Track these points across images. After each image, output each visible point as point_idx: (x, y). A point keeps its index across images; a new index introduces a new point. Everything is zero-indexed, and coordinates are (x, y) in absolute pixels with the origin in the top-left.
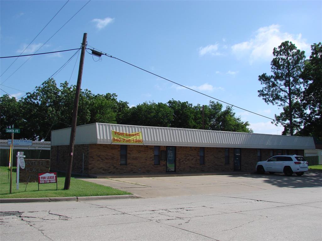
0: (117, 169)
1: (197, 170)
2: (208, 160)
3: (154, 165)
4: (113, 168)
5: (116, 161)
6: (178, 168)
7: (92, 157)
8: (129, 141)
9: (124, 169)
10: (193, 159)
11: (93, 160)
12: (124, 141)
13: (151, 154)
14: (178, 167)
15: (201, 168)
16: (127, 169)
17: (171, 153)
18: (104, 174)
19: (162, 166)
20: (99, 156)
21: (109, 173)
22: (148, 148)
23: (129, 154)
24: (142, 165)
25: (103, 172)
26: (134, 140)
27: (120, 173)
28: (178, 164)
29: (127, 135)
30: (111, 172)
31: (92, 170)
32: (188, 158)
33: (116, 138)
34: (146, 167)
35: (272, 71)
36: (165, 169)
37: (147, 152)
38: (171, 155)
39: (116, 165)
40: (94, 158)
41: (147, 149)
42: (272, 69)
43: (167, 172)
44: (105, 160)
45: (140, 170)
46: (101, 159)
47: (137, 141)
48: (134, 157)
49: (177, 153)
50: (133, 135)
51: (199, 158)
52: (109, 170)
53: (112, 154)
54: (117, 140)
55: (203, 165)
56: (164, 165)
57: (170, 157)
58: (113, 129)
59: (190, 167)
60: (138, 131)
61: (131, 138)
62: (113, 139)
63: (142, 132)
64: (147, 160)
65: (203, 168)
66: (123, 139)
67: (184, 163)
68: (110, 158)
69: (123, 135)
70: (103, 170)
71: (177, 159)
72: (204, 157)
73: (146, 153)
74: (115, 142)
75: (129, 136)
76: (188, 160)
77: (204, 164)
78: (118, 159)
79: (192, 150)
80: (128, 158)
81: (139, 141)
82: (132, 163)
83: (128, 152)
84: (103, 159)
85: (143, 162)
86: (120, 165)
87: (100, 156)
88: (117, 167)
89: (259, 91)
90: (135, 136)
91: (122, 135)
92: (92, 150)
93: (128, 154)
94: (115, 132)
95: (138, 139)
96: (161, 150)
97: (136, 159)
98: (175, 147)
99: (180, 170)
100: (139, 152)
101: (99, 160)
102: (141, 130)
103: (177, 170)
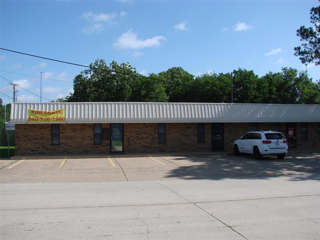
0: (48, 149)
1: (155, 150)
2: (171, 138)
3: (94, 144)
4: (44, 148)
5: (46, 141)
6: (126, 148)
7: (18, 138)
8: (48, 119)
9: (56, 149)
10: (147, 138)
11: (19, 141)
12: (41, 120)
13: (90, 133)
14: (126, 146)
15: (160, 148)
16: (59, 149)
17: (118, 131)
18: (32, 154)
19: (105, 146)
20: (26, 137)
21: (38, 153)
22: (85, 126)
23: (62, 133)
24: (78, 145)
25: (31, 153)
26: (54, 118)
27: (51, 154)
28: (126, 143)
29: (47, 114)
30: (41, 152)
31: (19, 151)
32: (141, 136)
33: (32, 117)
34: (83, 147)
35: (312, 22)
36: (109, 149)
37: (85, 130)
38: (116, 133)
39: (46, 145)
40: (20, 139)
41: (83, 127)
42: (312, 19)
43: (111, 152)
44: (33, 141)
45: (76, 151)
46: (29, 140)
47: (58, 119)
48: (68, 136)
49: (125, 131)
50: (54, 113)
51: (157, 135)
52: (38, 151)
53: (41, 133)
54: (33, 119)
55: (163, 144)
56: (107, 145)
57: (116, 136)
58: (30, 108)
59: (144, 146)
60: (62, 108)
61: (51, 117)
62: (29, 119)
63: (65, 109)
64: (84, 139)
65: (163, 148)
66: (41, 118)
67: (135, 142)
68: (38, 139)
69: (42, 114)
70: (31, 151)
71: (125, 137)
72: (165, 134)
73: (82, 132)
74: (31, 121)
75: (49, 114)
76: (141, 138)
77: (165, 143)
78: (49, 139)
79: (147, 127)
80: (60, 137)
81: (60, 119)
82: (66, 143)
83: (60, 131)
84: (31, 140)
85: (80, 142)
86: (51, 145)
87: (28, 136)
88: (47, 147)
89: (295, 49)
90: (55, 114)
91: (40, 114)
92: (19, 131)
93: (60, 133)
94: (32, 111)
95: (59, 117)
96: (103, 127)
97: (70, 138)
98: (123, 124)
99: (129, 150)
100: (74, 131)
101: (26, 141)
102: (66, 107)
103: (125, 150)
